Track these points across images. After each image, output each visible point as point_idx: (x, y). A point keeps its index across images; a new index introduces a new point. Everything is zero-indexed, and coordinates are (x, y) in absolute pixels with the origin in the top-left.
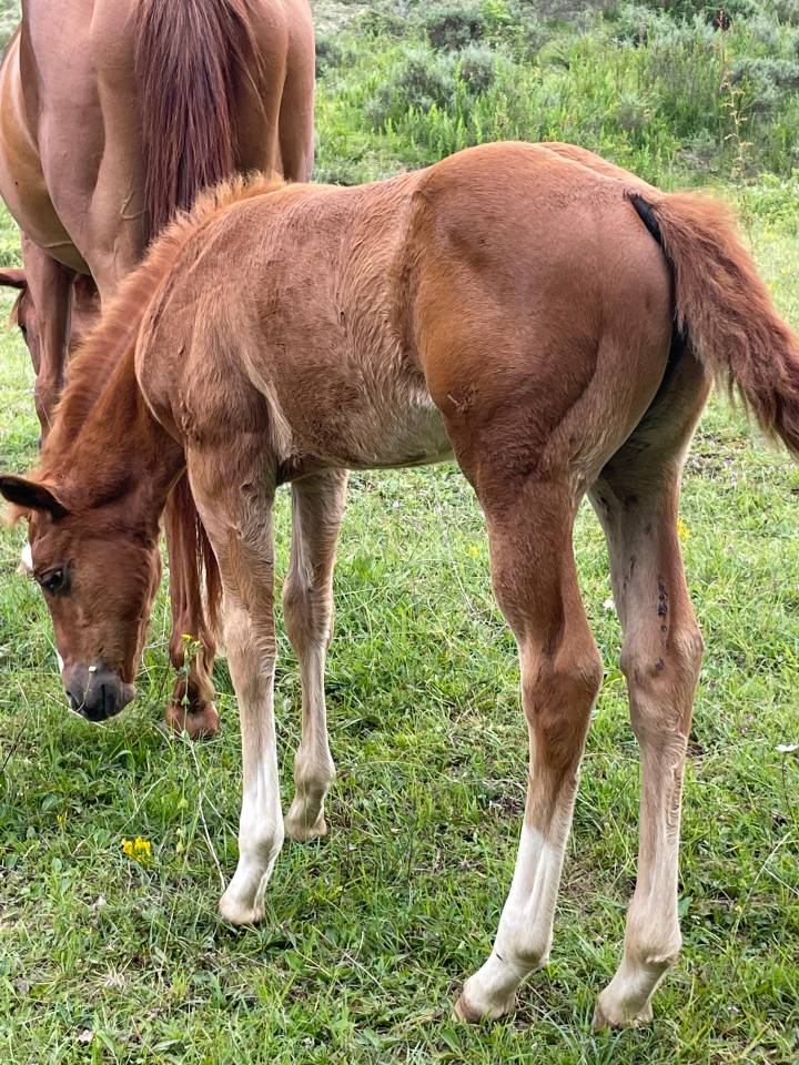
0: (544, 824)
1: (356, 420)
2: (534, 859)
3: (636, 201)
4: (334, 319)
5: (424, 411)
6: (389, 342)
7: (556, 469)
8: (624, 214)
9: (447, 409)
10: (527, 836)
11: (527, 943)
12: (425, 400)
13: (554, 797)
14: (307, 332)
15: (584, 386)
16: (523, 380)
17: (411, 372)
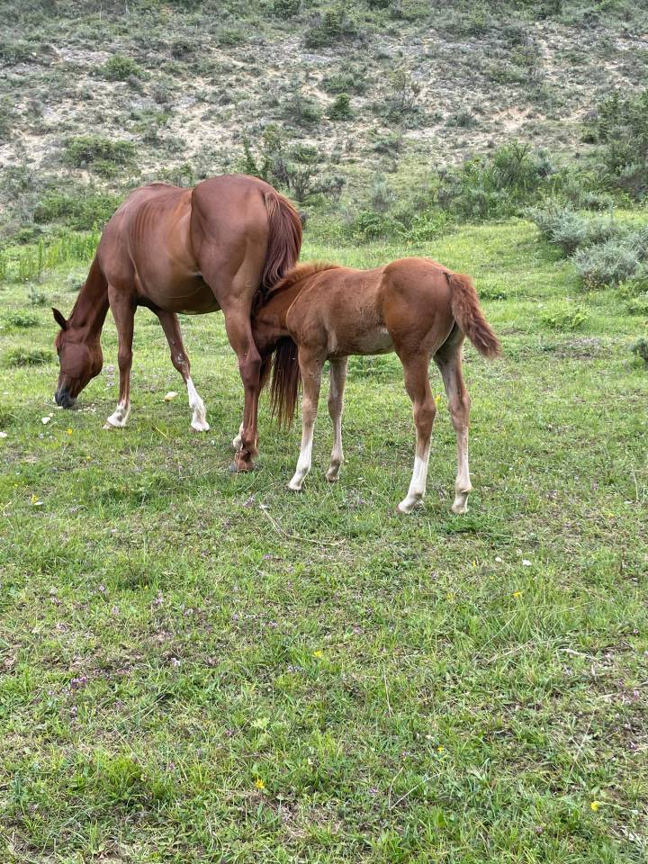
0: (422, 455)
1: (363, 339)
2: (419, 466)
3: (446, 274)
4: (358, 309)
5: (385, 335)
6: (375, 315)
7: (423, 350)
8: (442, 277)
9: (391, 334)
10: (417, 460)
11: (418, 491)
12: (385, 331)
13: (424, 447)
14: (349, 313)
15: (431, 327)
16: (413, 325)
17: (382, 324)
